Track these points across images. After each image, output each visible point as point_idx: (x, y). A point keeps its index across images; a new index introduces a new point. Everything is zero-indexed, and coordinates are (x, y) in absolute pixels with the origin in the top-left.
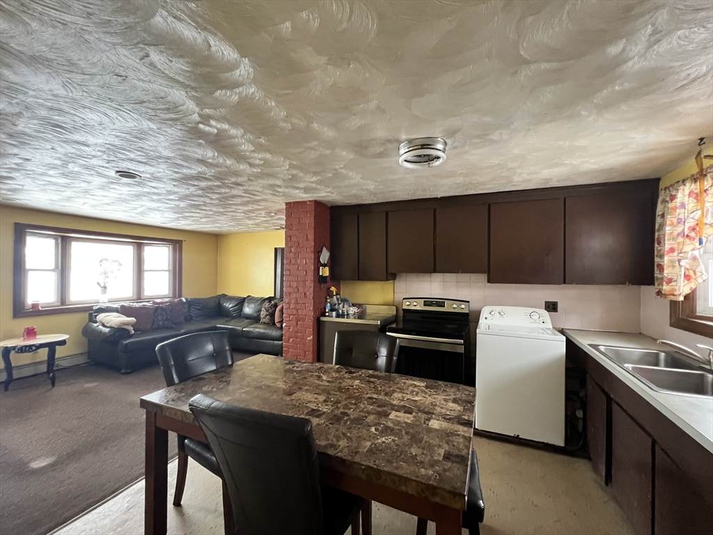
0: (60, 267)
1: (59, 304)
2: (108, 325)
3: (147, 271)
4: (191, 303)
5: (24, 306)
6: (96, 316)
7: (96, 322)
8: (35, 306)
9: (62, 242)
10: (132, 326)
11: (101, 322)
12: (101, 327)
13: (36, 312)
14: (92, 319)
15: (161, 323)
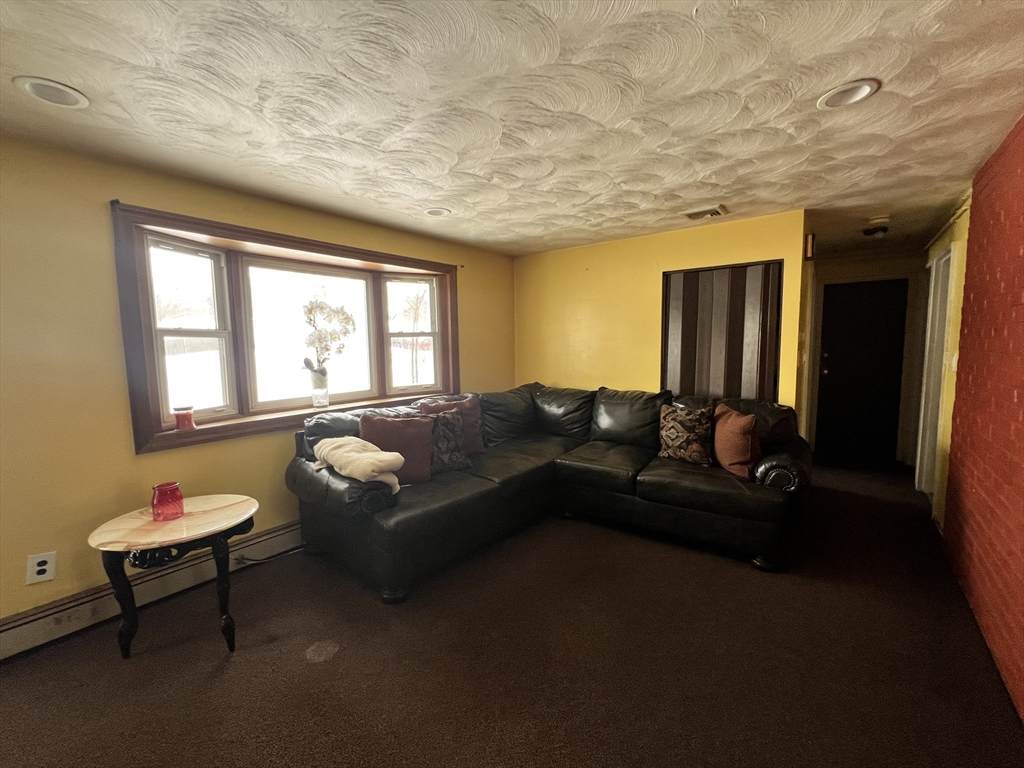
0: (230, 328)
1: (234, 412)
2: (343, 473)
3: (395, 335)
4: (486, 404)
5: (158, 420)
6: (313, 443)
7: (313, 459)
8: (183, 419)
9: (228, 262)
10: (395, 473)
11: (324, 461)
12: (324, 472)
13: (188, 433)
14: (305, 450)
15: (446, 458)
